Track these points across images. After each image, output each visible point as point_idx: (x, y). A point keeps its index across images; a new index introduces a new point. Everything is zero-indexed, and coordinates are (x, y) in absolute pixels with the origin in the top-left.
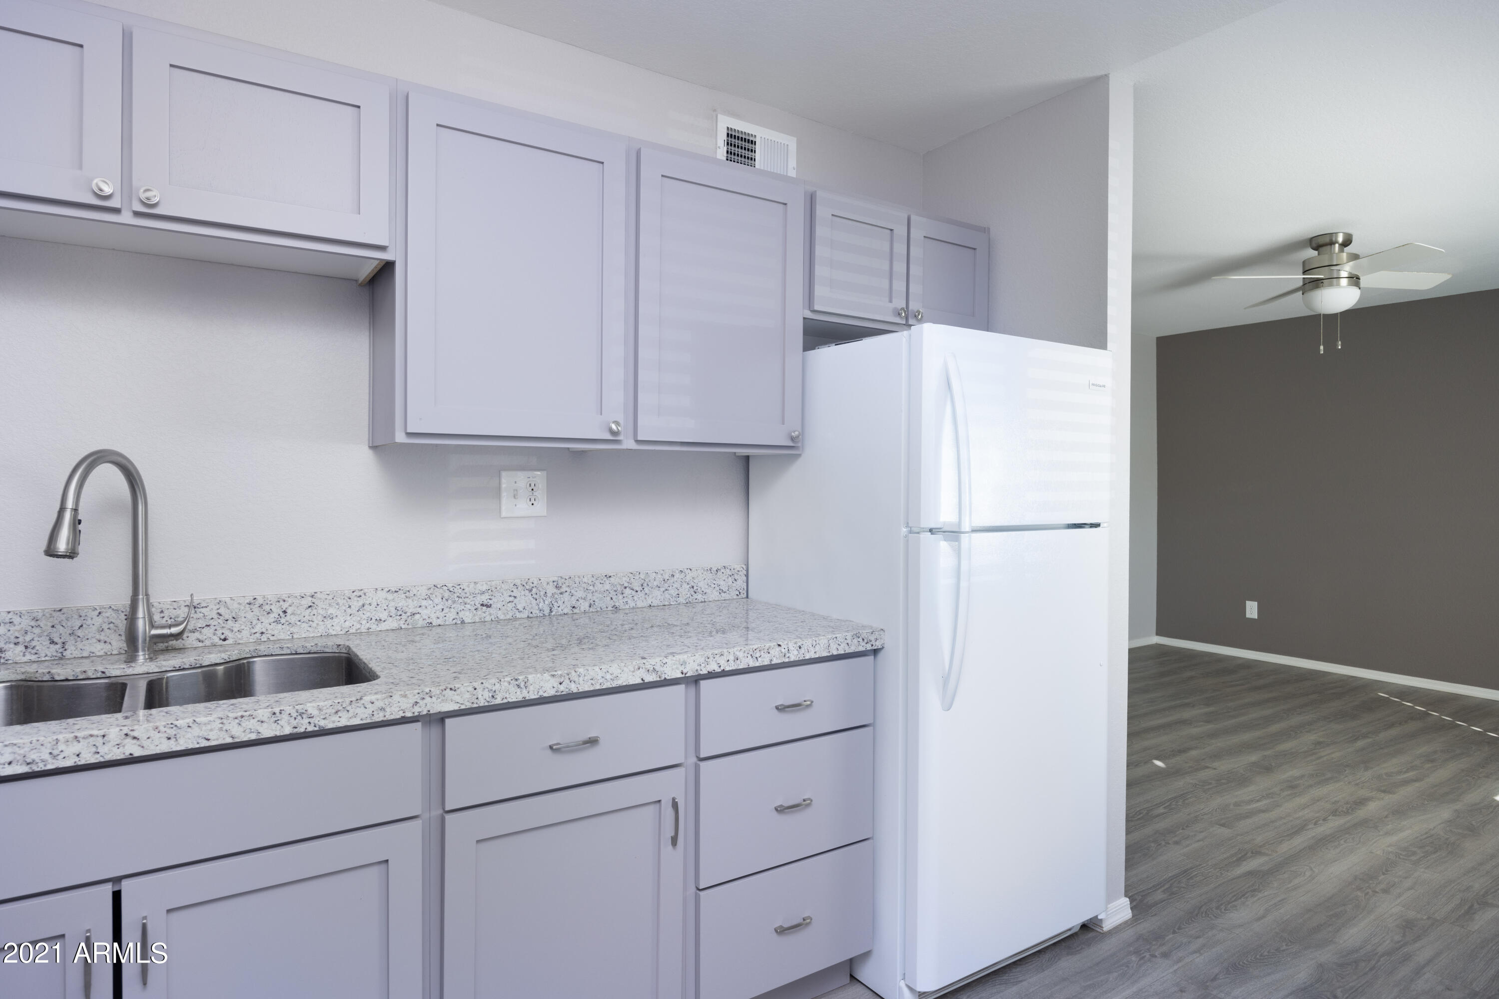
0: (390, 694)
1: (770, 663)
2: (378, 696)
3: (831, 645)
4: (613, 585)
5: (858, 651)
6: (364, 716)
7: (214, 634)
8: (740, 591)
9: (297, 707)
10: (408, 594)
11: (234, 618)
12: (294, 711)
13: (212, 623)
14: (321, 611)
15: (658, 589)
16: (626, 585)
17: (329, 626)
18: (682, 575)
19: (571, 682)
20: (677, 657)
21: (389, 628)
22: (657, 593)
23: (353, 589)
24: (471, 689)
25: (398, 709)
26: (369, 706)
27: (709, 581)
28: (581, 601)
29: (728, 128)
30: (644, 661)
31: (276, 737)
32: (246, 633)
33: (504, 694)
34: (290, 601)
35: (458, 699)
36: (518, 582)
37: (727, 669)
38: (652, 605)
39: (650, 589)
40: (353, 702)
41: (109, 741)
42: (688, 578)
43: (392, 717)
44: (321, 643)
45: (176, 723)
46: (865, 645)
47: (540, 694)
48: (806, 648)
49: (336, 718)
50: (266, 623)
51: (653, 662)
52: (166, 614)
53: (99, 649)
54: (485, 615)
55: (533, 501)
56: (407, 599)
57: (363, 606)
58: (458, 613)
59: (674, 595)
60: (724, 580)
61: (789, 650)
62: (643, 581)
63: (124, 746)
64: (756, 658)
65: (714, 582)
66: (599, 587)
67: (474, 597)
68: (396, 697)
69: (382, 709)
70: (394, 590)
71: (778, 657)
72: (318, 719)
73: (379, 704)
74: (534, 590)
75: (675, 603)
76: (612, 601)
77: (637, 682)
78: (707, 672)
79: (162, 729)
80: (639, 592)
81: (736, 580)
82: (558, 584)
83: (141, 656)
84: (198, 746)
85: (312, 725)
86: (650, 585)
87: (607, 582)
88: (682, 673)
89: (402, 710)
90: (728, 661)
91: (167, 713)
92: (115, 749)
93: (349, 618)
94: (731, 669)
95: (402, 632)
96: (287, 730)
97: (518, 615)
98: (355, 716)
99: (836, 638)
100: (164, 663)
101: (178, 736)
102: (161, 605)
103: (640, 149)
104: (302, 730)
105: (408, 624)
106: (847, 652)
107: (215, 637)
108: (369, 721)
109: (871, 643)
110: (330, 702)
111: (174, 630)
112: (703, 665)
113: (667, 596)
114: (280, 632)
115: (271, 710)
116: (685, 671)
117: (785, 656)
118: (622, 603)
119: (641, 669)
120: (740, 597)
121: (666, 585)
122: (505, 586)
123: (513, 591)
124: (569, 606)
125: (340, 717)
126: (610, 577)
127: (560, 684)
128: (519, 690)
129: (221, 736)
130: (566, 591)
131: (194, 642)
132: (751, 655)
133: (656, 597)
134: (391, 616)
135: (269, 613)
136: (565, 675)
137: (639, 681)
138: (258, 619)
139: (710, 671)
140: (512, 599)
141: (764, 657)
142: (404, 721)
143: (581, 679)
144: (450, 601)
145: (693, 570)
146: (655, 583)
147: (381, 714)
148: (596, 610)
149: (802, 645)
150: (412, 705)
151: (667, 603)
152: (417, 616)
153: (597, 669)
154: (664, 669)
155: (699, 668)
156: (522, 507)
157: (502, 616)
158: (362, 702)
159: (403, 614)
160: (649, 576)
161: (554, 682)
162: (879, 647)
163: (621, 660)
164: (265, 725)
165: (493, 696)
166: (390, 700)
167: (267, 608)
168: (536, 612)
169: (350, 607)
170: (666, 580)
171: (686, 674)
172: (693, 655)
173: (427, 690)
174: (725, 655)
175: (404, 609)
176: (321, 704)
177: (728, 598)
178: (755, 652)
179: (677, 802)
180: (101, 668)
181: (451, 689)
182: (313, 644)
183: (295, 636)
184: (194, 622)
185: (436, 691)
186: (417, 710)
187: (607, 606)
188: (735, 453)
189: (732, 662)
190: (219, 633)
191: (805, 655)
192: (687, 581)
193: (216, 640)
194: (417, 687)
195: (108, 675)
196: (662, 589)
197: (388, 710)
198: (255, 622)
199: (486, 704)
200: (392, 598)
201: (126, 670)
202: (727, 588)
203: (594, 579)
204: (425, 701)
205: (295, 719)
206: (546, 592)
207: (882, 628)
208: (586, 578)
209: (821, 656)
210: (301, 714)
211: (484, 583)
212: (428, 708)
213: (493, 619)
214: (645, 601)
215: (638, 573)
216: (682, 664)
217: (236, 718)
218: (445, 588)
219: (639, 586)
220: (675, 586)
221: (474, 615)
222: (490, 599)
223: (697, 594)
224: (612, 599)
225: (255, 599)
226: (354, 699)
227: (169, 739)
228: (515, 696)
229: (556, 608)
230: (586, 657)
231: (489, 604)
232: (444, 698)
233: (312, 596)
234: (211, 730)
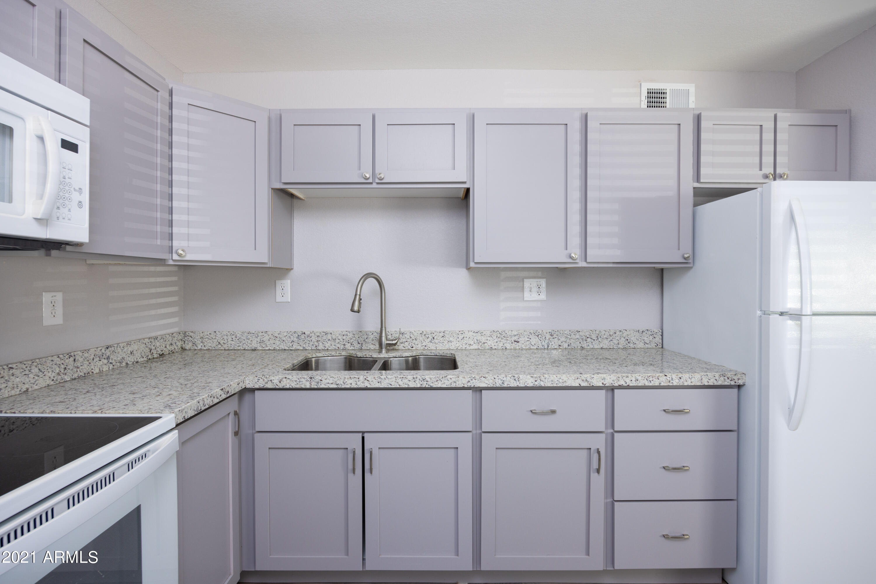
0: (458, 376)
1: (659, 385)
2: (453, 376)
3: (703, 379)
4: (581, 336)
5: (724, 384)
6: (448, 384)
7: (409, 345)
8: (658, 344)
9: (422, 377)
10: (482, 334)
11: (415, 339)
12: (421, 378)
13: (408, 340)
14: (447, 339)
15: (606, 339)
16: (588, 336)
17: (450, 345)
18: (621, 333)
19: (541, 381)
20: (600, 375)
21: (474, 348)
22: (606, 342)
23: (460, 330)
24: (493, 378)
25: (461, 383)
26: (450, 380)
27: (637, 337)
28: (564, 343)
29: (648, 89)
30: (581, 375)
31: (414, 387)
32: (420, 346)
33: (508, 382)
34: (435, 333)
35: (487, 382)
36: (532, 332)
37: (631, 385)
38: (603, 348)
39: (602, 339)
40: (443, 378)
41: (360, 381)
42: (624, 335)
43: (459, 386)
44: (446, 352)
45: (381, 377)
46: (730, 382)
47: (525, 385)
48: (685, 379)
49: (436, 383)
50: (427, 342)
51: (585, 376)
52: (393, 335)
53: (372, 347)
54: (516, 346)
55: (539, 293)
56: (482, 336)
57: (464, 338)
58: (504, 344)
59: (616, 343)
60: (647, 337)
61: (672, 379)
62: (597, 335)
63: (364, 383)
64: (650, 381)
65: (641, 338)
66: (573, 336)
67: (511, 337)
68: (461, 378)
69: (455, 382)
70: (476, 332)
71: (665, 382)
72: (430, 383)
73: (454, 380)
74: (540, 336)
75: (617, 347)
76: (580, 344)
77: (576, 385)
78: (618, 385)
79: (376, 378)
80: (595, 340)
81: (655, 338)
82: (551, 334)
83: (384, 351)
84: (388, 387)
85: (428, 385)
86: (602, 337)
87: (578, 334)
88: (603, 384)
89: (463, 384)
90: (631, 381)
91: (380, 373)
92: (362, 384)
93: (458, 342)
94: (633, 385)
95: (479, 351)
96: (419, 386)
97: (532, 347)
98: (444, 383)
99: (707, 375)
100: (390, 354)
101: (381, 382)
102: (391, 332)
103: (587, 113)
104: (424, 386)
105: (482, 347)
106: (715, 384)
107: (409, 346)
108: (449, 386)
109: (735, 381)
110: (434, 376)
111: (394, 342)
112: (616, 381)
113: (612, 344)
114: (432, 346)
115: (412, 376)
116: (604, 383)
117: (669, 382)
118: (586, 346)
119: (579, 379)
120: (657, 347)
121: (611, 338)
122: (525, 333)
123: (529, 336)
124: (557, 345)
125: (438, 383)
126: (579, 332)
127: (536, 381)
128: (515, 382)
129: (396, 384)
130: (556, 338)
131: (402, 348)
132: (647, 379)
133: (605, 344)
134: (475, 343)
135: (428, 338)
136: (538, 377)
137: (577, 385)
138: (424, 340)
139: (620, 385)
140: (529, 339)
141: (655, 381)
142: (463, 388)
143: (546, 380)
144: (500, 338)
145: (627, 330)
146: (605, 336)
147: (455, 384)
148: (571, 348)
149: (682, 377)
150: (467, 382)
151: (611, 347)
152: (486, 344)
153: (555, 376)
154: (592, 380)
155: (613, 382)
156: (535, 296)
157: (525, 347)
158: (447, 378)
159: (480, 343)
160: (601, 332)
161: (533, 380)
162: (741, 384)
163: (569, 373)
164: (410, 382)
165: (503, 383)
166: (458, 379)
167: (427, 336)
168: (541, 347)
169: (458, 338)
170: (611, 335)
171: (605, 385)
172: (609, 375)
173: (474, 376)
174: (630, 377)
175: (480, 340)
176: (431, 376)
177: (650, 347)
178: (649, 377)
179: (600, 451)
180: (370, 354)
181: (484, 377)
182: (442, 352)
183: (437, 348)
184: (402, 339)
185: (477, 377)
186: (469, 384)
187: (578, 346)
188: (654, 267)
189: (634, 382)
190: (410, 344)
191: (684, 383)
192: (624, 336)
193: (409, 347)
194: (470, 374)
195: (373, 357)
196: (609, 340)
197: (457, 383)
198: (423, 341)
199: (500, 386)
200: (475, 335)
201: (378, 356)
202: (649, 342)
203: (570, 333)
204: (473, 381)
205: (421, 381)
206: (545, 337)
207: (744, 372)
208: (566, 332)
209: (695, 385)
210: (424, 380)
211: (516, 331)
212: (474, 384)
213: (520, 348)
214: (599, 345)
215: (595, 331)
216: (603, 379)
217: (401, 378)
218: (498, 332)
219: (595, 337)
220: (617, 338)
221: (511, 346)
222: (518, 339)
223: (630, 344)
224: (580, 343)
225: (423, 332)
226: (443, 376)
227: (379, 382)
228: (514, 384)
229: (551, 345)
230: (552, 370)
231: (518, 341)
232: (481, 381)
233: (444, 332)
234: (392, 381)
